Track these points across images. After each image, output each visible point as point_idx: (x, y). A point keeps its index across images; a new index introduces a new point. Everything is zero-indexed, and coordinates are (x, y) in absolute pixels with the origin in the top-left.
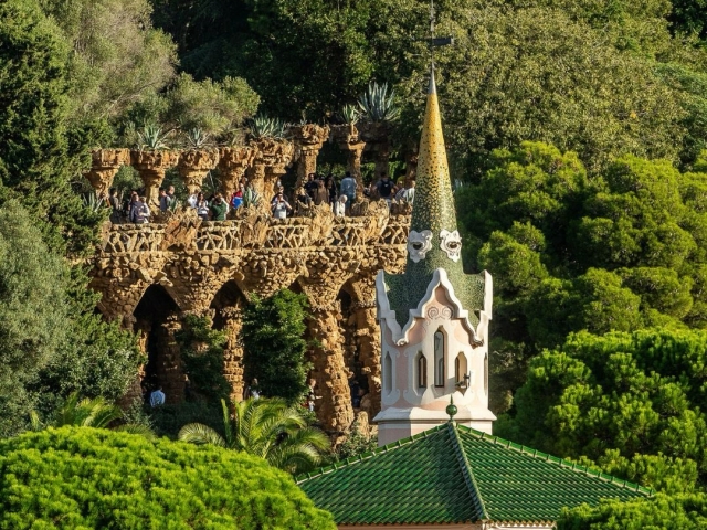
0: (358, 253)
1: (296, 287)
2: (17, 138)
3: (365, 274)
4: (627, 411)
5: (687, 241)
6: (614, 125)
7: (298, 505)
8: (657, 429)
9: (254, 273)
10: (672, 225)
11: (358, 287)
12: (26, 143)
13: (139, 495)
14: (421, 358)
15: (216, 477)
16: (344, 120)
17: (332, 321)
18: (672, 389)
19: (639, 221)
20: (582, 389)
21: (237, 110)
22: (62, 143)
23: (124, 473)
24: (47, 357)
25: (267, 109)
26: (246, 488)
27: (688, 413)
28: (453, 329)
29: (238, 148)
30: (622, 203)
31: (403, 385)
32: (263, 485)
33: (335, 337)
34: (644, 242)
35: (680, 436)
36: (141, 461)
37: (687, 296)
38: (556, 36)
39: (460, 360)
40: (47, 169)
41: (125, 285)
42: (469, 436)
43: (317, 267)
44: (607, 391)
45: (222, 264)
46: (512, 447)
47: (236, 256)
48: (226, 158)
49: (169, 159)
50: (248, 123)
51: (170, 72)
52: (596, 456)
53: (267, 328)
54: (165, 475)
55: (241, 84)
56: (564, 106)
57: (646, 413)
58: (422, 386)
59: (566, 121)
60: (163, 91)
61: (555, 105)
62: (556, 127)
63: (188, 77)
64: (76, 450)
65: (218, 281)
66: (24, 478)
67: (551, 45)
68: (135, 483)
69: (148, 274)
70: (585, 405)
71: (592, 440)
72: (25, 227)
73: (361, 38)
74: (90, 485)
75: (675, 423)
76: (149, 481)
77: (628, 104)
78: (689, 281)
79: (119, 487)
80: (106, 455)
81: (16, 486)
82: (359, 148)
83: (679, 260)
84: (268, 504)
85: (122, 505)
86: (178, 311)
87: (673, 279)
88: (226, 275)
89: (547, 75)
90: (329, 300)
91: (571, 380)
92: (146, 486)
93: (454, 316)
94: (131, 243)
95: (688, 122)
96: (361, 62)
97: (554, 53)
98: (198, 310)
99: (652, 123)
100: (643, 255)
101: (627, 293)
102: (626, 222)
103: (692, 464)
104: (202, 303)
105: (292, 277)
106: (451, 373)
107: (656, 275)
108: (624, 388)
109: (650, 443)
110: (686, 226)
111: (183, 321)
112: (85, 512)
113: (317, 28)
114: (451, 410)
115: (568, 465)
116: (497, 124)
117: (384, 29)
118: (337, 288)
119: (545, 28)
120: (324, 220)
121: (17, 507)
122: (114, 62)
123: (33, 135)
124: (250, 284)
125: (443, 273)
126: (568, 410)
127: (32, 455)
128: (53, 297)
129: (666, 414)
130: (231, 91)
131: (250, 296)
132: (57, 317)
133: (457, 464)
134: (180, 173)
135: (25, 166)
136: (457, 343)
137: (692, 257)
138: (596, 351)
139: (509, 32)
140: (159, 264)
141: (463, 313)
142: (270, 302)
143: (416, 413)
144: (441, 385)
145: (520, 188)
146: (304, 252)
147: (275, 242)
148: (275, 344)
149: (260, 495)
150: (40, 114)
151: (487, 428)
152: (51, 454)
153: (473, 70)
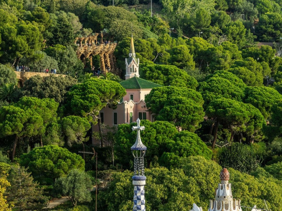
0: (106, 50)
1: (99, 54)
2: (68, 37)
3: (106, 52)
4: (155, 74)
5: (147, 49)
6: (135, 34)
7: (121, 88)
8: (158, 77)
9: (94, 52)
10: (145, 47)
11: (105, 54)
12: (69, 38)
13: (103, 87)
14: (131, 69)
15: (112, 84)
16: (101, 33)
17: (103, 58)
18: (160, 72)
19: (141, 47)
20: (149, 72)
21: (90, 33)
22: (73, 38)
23: (101, 84)
24: (75, 65)
25: (93, 32)
26: (115, 86)
27: (162, 75)
28: (135, 65)
29: (91, 37)
30: (139, 45)
31: (129, 72)
32: (117, 85)
33: (103, 60)
34: (142, 49)
35: (161, 77)
36: (103, 82)
37: (147, 56)
38: (127, 23)
39: (136, 69)
40: (71, 41)
41: (79, 54)
42: (137, 78)
43: (101, 52)
44: (152, 72)
45: (91, 51)
46: (142, 79)
47: (92, 50)
48: (89, 38)
49: (83, 38)
50: (91, 34)
51: (82, 28)
52: (151, 80)
53: (95, 59)
54: (106, 84)
55: (90, 29)
56: (129, 32)
57: (157, 75)
58: (131, 72)
59: (129, 34)
60: (81, 30)
61: (128, 32)
62: (128, 34)
63: (84, 28)
64: (95, 81)
65: (90, 53)
66: (90, 85)
67: (127, 24)
68: (103, 85)
69: (82, 53)
70: (149, 74)
71: (150, 78)
72: (71, 49)
73: (102, 22)
74: (98, 86)
75: (160, 76)
76: (104, 85)
77: (136, 31)
78: (147, 54)
79: (101, 86)
80: (99, 82)
81: (89, 86)
82: (102, 36)
83: (146, 51)
84: (118, 87)
85: (101, 88)
86: (85, 57)
87: (145, 54)
88: (91, 53)
89: (126, 28)
90: (102, 56)
91: (147, 71)
92: (104, 86)
93: (135, 63)
94: (80, 49)
95: (143, 33)
96: (102, 26)
97: (127, 25)
98: (87, 57)
99: (139, 34)
100: (142, 51)
101: (140, 56)
102: (140, 47)
103: (163, 81)
104: (88, 56)
105: (98, 53)
106: (134, 70)
107: (143, 53)
108: (154, 72)
109: (157, 78)
110: (147, 47)
111: (85, 58)
112: (97, 89)
113: (97, 21)
114: (135, 75)
115: (148, 81)
116: (121, 34)
117: (105, 21)
118: (103, 54)
119: (126, 22)
120: (102, 46)
121: (89, 88)
122: (75, 27)
123: (70, 37)
124: (94, 54)
125: (134, 58)
126: (147, 74)
127: (90, 82)
128: (75, 57)
129: (159, 75)
130: (89, 30)
131: (93, 55)
132: (76, 60)
133: (137, 82)
134: (84, 40)
135: (69, 40)
136: (135, 67)
137: (148, 51)
138: (150, 67)
139: (122, 23)
140: (83, 51)
141: (136, 63)
142: (96, 56)
143: (130, 75)
144: (133, 72)
145: (127, 43)
146: (100, 50)
147: (97, 49)
148: (97, 61)
149: (117, 87)
150: (70, 34)
151: (139, 77)
152: (92, 82)
153: (118, 27)
